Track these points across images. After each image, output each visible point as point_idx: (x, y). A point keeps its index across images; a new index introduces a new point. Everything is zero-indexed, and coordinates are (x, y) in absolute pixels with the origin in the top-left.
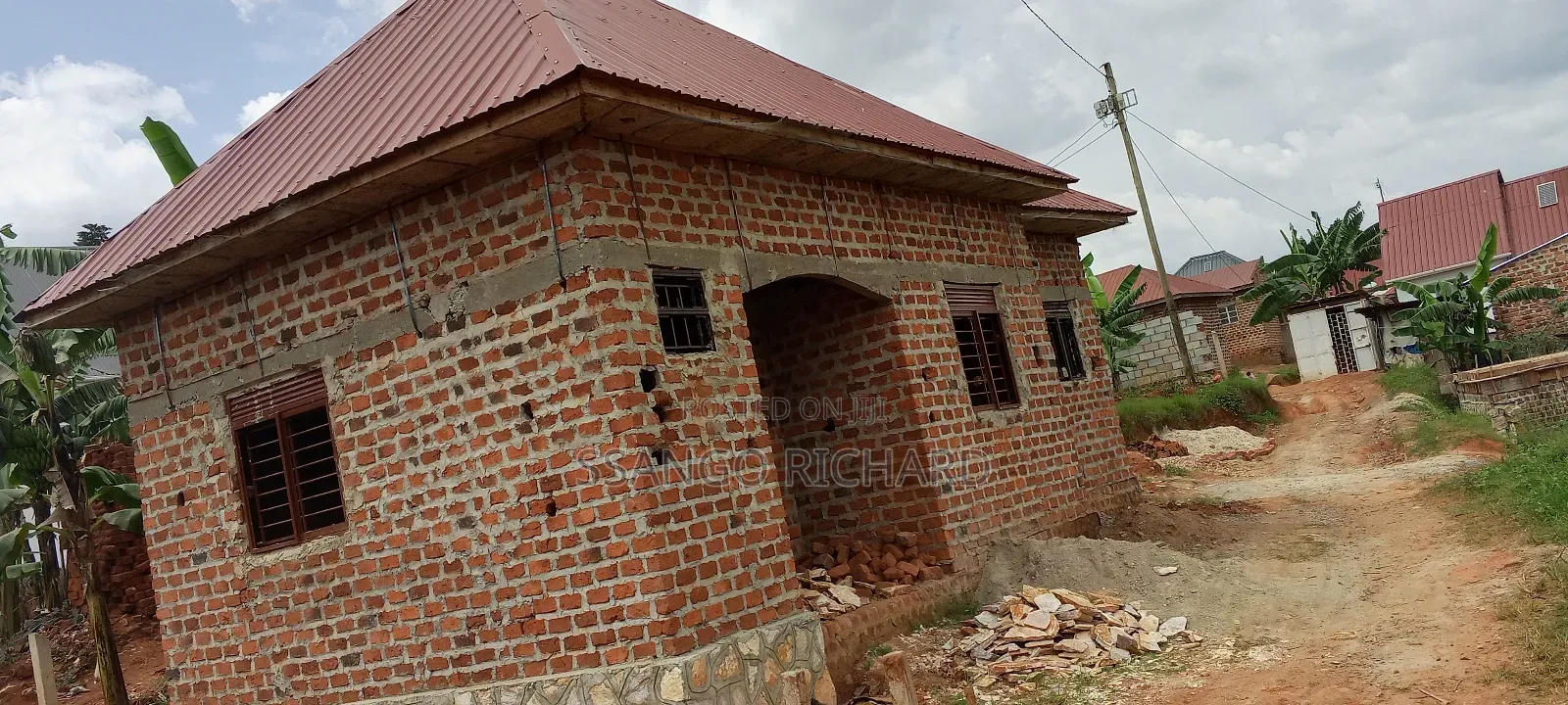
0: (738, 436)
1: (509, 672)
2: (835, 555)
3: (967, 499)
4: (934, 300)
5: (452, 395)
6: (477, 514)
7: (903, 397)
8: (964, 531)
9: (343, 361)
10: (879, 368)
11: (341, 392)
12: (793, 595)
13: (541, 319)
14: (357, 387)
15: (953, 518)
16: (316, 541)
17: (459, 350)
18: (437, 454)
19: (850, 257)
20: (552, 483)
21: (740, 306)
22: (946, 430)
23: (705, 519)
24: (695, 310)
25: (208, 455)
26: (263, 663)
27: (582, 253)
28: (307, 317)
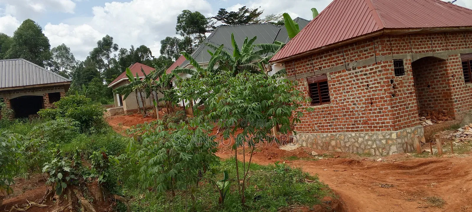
0: (408, 92)
1: (362, 131)
2: (427, 114)
3: (461, 104)
4: (457, 59)
5: (353, 82)
6: (357, 103)
7: (447, 81)
8: (459, 111)
9: (331, 74)
10: (441, 75)
11: (330, 79)
12: (418, 122)
13: (371, 69)
14: (334, 78)
15: (457, 108)
16: (324, 105)
17: (354, 74)
18: (349, 92)
19: (436, 51)
20: (372, 99)
21: (411, 65)
22: (457, 88)
23: (401, 107)
24: (401, 67)
25: (303, 88)
26: (313, 125)
27: (380, 58)
28: (324, 65)
